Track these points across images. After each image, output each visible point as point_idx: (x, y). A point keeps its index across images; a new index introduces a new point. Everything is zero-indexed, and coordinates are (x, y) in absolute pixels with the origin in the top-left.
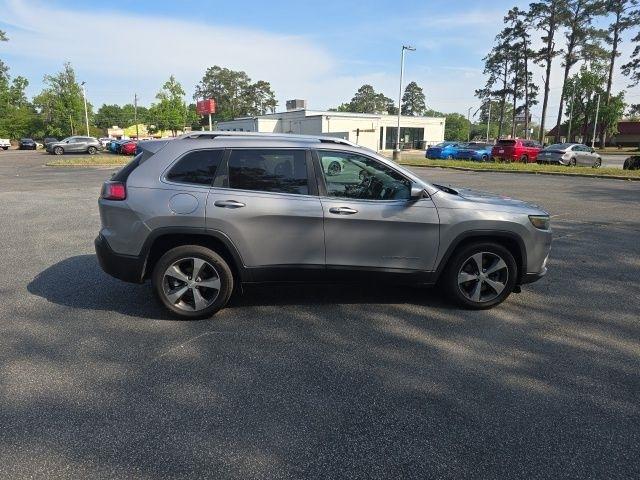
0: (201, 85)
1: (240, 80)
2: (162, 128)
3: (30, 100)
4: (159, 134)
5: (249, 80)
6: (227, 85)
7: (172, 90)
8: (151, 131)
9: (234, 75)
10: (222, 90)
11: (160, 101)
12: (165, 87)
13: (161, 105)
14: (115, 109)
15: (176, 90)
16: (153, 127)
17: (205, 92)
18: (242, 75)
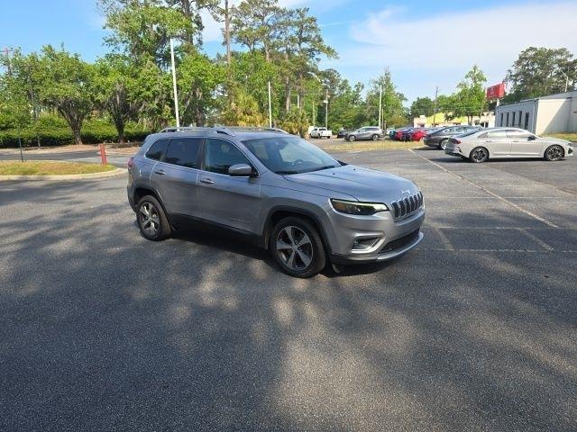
0: (513, 69)
1: (559, 57)
2: (458, 114)
3: (364, 100)
4: (456, 120)
5: (571, 56)
6: (542, 64)
7: (474, 79)
8: (448, 118)
9: (551, 53)
10: (536, 70)
11: (460, 90)
12: (467, 77)
13: (460, 94)
14: (426, 101)
15: (478, 77)
16: (450, 114)
17: (517, 75)
18: (561, 52)
